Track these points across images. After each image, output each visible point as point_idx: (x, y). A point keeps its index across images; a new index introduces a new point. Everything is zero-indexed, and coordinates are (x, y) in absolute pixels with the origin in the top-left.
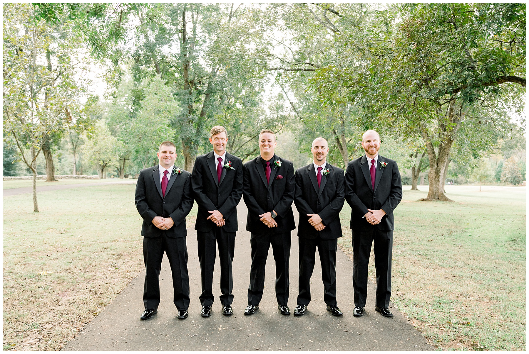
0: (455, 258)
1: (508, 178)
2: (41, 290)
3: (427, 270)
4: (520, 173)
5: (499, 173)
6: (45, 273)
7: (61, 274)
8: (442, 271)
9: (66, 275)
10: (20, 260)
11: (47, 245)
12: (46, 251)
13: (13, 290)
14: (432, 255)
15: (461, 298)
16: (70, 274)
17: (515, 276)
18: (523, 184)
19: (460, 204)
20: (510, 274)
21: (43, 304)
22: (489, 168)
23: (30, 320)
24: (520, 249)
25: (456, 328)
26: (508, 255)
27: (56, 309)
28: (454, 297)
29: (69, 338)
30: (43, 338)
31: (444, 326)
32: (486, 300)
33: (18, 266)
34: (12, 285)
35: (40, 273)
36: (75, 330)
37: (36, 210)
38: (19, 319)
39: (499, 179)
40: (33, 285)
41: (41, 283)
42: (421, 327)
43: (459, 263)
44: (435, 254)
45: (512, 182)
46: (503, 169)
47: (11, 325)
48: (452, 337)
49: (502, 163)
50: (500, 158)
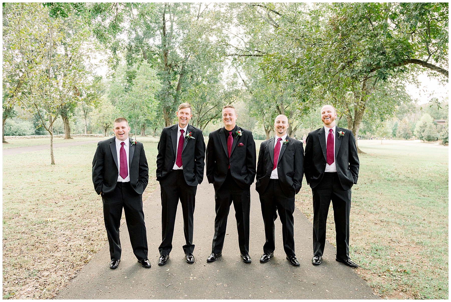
0: (379, 204)
1: (401, 135)
2: (46, 236)
3: (359, 216)
4: (410, 131)
5: (395, 131)
6: (51, 219)
7: (64, 221)
8: (371, 217)
9: (67, 221)
10: (34, 207)
11: (57, 193)
12: (55, 198)
13: (23, 235)
14: (360, 201)
15: (392, 244)
16: (71, 221)
17: (431, 221)
18: (412, 139)
19: (370, 155)
20: (427, 219)
21: (44, 250)
22: (388, 128)
23: (32, 267)
24: (428, 195)
25: (395, 276)
26: (420, 201)
27: (55, 255)
28: (386, 243)
29: (61, 286)
30: (39, 286)
31: (384, 274)
32: (413, 246)
33: (31, 213)
34: (23, 231)
35: (47, 219)
36: (67, 278)
37: (53, 163)
38: (23, 265)
39: (395, 135)
40: (40, 231)
41: (46, 228)
42: (365, 275)
43: (383, 210)
44: (362, 201)
45: (404, 138)
46: (398, 128)
47: (15, 271)
48: (394, 286)
49: (397, 123)
50: (396, 120)
